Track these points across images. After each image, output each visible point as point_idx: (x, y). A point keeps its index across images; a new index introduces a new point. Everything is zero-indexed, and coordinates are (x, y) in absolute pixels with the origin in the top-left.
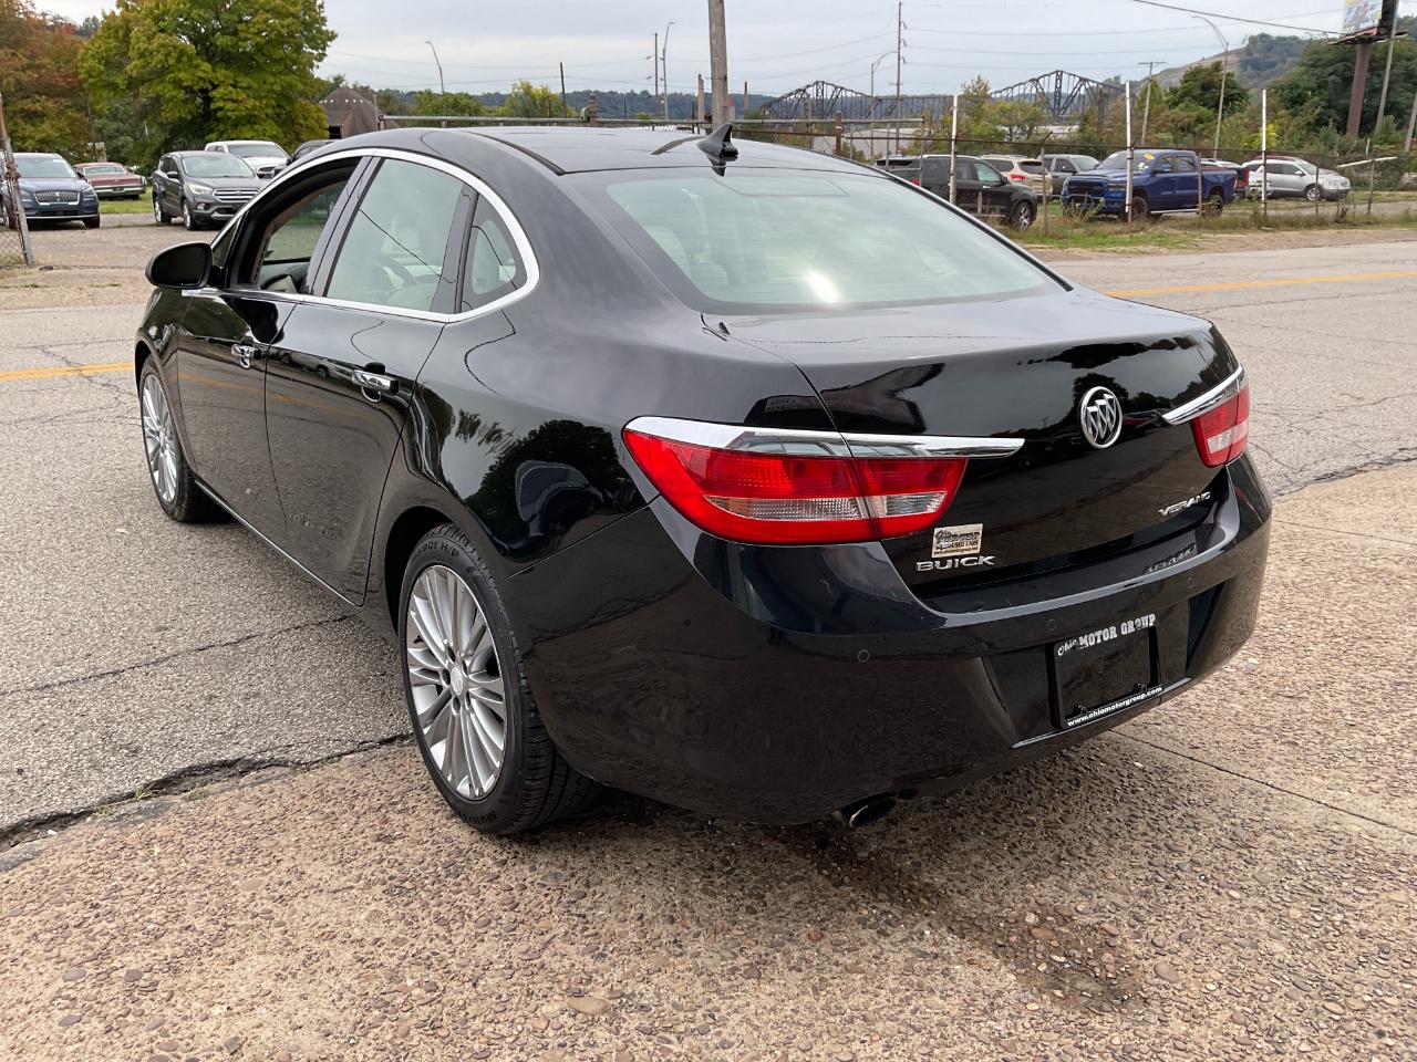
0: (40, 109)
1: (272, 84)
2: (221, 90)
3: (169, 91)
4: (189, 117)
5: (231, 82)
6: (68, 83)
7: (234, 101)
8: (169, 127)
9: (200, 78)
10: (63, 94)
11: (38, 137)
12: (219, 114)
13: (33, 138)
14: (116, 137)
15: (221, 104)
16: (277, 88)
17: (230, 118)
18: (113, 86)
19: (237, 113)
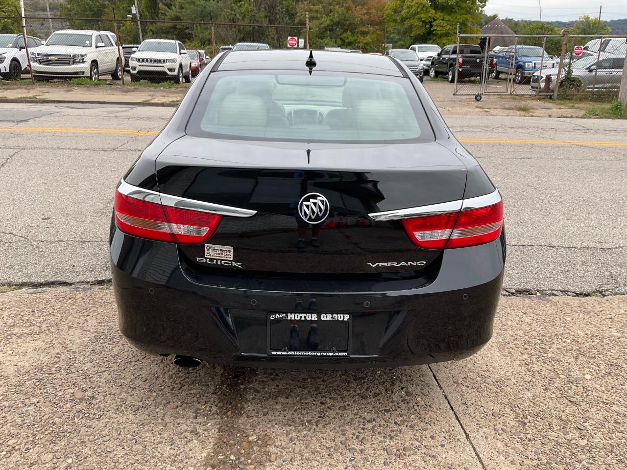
0: (367, 30)
1: (459, 19)
2: (437, 22)
3: (416, 23)
4: (422, 34)
5: (442, 18)
6: (379, 20)
7: (441, 26)
8: (413, 38)
9: (429, 17)
10: (377, 25)
11: (365, 41)
12: (434, 32)
13: (362, 42)
14: (398, 42)
15: (435, 28)
16: (461, 21)
17: (438, 34)
18: (395, 21)
19: (441, 32)
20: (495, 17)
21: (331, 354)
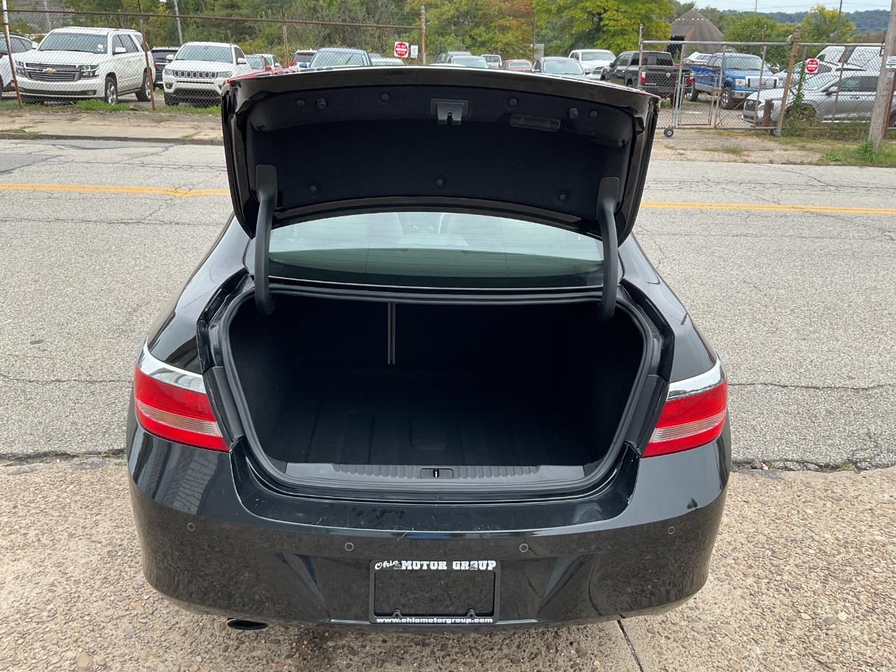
0: (508, 25)
1: (640, 10)
2: (609, 13)
3: (579, 14)
4: (587, 30)
5: (616, 8)
6: (527, 9)
7: (614, 20)
8: (575, 36)
9: (598, 6)
10: (522, 16)
11: (505, 41)
12: (605, 29)
13: (501, 42)
14: (552, 41)
15: (607, 22)
16: (643, 12)
17: (611, 31)
18: (549, 11)
19: (615, 28)
20: (691, 6)
21: (469, 621)
